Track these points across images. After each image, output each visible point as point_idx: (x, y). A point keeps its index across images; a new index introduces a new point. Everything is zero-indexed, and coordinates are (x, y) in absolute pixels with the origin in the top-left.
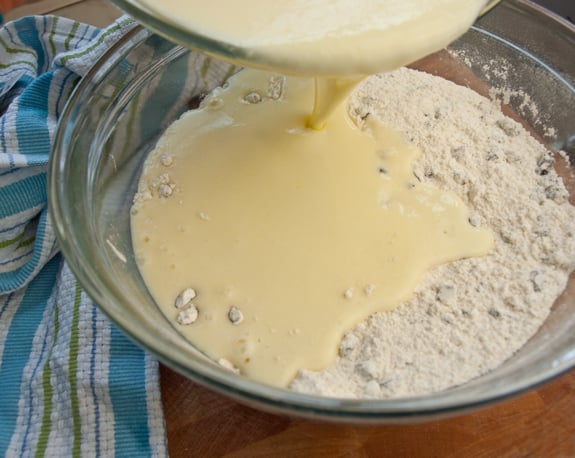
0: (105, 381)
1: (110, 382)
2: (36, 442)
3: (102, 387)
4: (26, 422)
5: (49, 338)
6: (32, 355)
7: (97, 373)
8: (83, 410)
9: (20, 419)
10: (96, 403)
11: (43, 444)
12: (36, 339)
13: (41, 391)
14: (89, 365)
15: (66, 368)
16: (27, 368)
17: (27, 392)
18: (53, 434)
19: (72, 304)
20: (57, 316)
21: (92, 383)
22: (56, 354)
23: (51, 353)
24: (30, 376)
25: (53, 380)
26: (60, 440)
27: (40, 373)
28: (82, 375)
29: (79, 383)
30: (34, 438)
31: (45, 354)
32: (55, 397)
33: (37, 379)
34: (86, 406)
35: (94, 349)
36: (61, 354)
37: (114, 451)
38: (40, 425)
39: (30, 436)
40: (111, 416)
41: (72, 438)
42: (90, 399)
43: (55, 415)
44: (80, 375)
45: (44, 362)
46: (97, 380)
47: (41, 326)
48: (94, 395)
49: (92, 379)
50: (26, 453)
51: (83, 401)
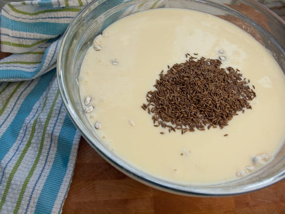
0: (58, 134)
1: (59, 136)
2: (23, 149)
3: (55, 137)
4: (21, 140)
5: (40, 108)
6: (31, 113)
7: (55, 130)
8: (45, 143)
9: (19, 138)
10: (51, 142)
11: (25, 151)
12: (34, 107)
13: (31, 129)
14: (53, 126)
15: (44, 124)
16: (27, 118)
17: (25, 128)
18: (30, 148)
19: (54, 98)
20: (46, 101)
21: (52, 134)
22: (41, 117)
23: (39, 115)
24: (28, 122)
25: (37, 127)
26: (32, 152)
27: (32, 122)
28: (49, 129)
29: (47, 131)
30: (22, 147)
31: (37, 115)
32: (35, 134)
33: (30, 124)
34: (47, 142)
35: (57, 120)
36: (43, 117)
37: (52, 163)
38: (26, 143)
39: (21, 146)
40: (55, 149)
41: (37, 153)
42: (50, 140)
43: (33, 141)
44: (48, 128)
45: (35, 118)
46: (54, 133)
47: (38, 103)
48: (52, 139)
49: (53, 132)
50: (18, 152)
51: (46, 139)
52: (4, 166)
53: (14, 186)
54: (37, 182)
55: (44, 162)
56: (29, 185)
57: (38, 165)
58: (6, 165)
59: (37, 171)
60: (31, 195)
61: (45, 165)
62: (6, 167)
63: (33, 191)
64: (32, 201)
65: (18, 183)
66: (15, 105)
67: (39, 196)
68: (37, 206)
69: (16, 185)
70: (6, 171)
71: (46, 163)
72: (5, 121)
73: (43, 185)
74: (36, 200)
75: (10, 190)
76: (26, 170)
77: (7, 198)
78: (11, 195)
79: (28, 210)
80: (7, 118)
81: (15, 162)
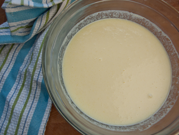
1: (42, 82)
2: (19, 89)
3: (39, 83)
4: (18, 82)
5: (29, 61)
6: (23, 64)
7: (39, 78)
8: (33, 86)
9: (17, 80)
10: (37, 85)
11: (21, 90)
12: (25, 59)
13: (24, 76)
14: (38, 75)
15: (31, 73)
16: (21, 67)
17: (20, 74)
18: (24, 88)
19: (37, 55)
20: (32, 56)
21: (37, 81)
22: (30, 68)
23: (28, 66)
24: (21, 70)
25: (27, 74)
26: (25, 90)
28: (35, 77)
29: (34, 79)
30: (19, 87)
32: (27, 79)
33: (23, 72)
34: (34, 85)
35: (40, 71)
37: (38, 99)
38: (21, 84)
39: (18, 86)
40: (40, 90)
41: (29, 92)
42: (36, 84)
43: (26, 83)
44: (34, 77)
45: (26, 67)
46: (39, 80)
47: (27, 56)
48: (37, 83)
49: (37, 79)
50: (16, 91)
51: (33, 84)
52: (9, 100)
53: (15, 114)
54: (29, 112)
55: (33, 98)
56: (24, 114)
57: (30, 100)
58: (10, 100)
59: (29, 104)
60: (26, 121)
61: (34, 100)
62: (9, 101)
63: (27, 118)
64: (26, 124)
65: (18, 112)
66: (13, 57)
67: (30, 121)
68: (29, 127)
69: (17, 113)
70: (10, 104)
71: (34, 99)
72: (7, 68)
73: (33, 113)
74: (29, 124)
75: (13, 116)
76: (22, 103)
77: (12, 121)
78: (14, 119)
79: (24, 129)
80: (8, 66)
81: (15, 98)
